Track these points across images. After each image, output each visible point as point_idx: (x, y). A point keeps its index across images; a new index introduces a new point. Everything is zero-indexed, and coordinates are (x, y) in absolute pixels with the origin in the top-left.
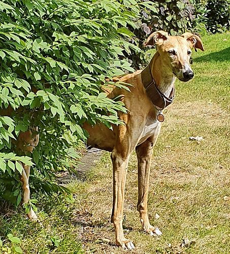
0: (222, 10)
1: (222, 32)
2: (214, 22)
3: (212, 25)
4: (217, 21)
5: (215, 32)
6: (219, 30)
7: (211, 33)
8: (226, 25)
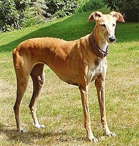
0: (9, 14)
1: (11, 30)
2: (4, 24)
3: (3, 25)
4: (7, 23)
5: (6, 31)
6: (8, 29)
7: (2, 32)
8: (13, 25)
